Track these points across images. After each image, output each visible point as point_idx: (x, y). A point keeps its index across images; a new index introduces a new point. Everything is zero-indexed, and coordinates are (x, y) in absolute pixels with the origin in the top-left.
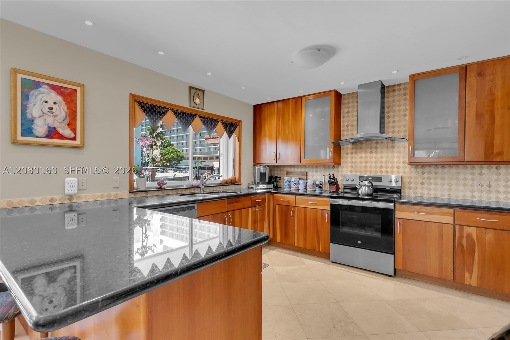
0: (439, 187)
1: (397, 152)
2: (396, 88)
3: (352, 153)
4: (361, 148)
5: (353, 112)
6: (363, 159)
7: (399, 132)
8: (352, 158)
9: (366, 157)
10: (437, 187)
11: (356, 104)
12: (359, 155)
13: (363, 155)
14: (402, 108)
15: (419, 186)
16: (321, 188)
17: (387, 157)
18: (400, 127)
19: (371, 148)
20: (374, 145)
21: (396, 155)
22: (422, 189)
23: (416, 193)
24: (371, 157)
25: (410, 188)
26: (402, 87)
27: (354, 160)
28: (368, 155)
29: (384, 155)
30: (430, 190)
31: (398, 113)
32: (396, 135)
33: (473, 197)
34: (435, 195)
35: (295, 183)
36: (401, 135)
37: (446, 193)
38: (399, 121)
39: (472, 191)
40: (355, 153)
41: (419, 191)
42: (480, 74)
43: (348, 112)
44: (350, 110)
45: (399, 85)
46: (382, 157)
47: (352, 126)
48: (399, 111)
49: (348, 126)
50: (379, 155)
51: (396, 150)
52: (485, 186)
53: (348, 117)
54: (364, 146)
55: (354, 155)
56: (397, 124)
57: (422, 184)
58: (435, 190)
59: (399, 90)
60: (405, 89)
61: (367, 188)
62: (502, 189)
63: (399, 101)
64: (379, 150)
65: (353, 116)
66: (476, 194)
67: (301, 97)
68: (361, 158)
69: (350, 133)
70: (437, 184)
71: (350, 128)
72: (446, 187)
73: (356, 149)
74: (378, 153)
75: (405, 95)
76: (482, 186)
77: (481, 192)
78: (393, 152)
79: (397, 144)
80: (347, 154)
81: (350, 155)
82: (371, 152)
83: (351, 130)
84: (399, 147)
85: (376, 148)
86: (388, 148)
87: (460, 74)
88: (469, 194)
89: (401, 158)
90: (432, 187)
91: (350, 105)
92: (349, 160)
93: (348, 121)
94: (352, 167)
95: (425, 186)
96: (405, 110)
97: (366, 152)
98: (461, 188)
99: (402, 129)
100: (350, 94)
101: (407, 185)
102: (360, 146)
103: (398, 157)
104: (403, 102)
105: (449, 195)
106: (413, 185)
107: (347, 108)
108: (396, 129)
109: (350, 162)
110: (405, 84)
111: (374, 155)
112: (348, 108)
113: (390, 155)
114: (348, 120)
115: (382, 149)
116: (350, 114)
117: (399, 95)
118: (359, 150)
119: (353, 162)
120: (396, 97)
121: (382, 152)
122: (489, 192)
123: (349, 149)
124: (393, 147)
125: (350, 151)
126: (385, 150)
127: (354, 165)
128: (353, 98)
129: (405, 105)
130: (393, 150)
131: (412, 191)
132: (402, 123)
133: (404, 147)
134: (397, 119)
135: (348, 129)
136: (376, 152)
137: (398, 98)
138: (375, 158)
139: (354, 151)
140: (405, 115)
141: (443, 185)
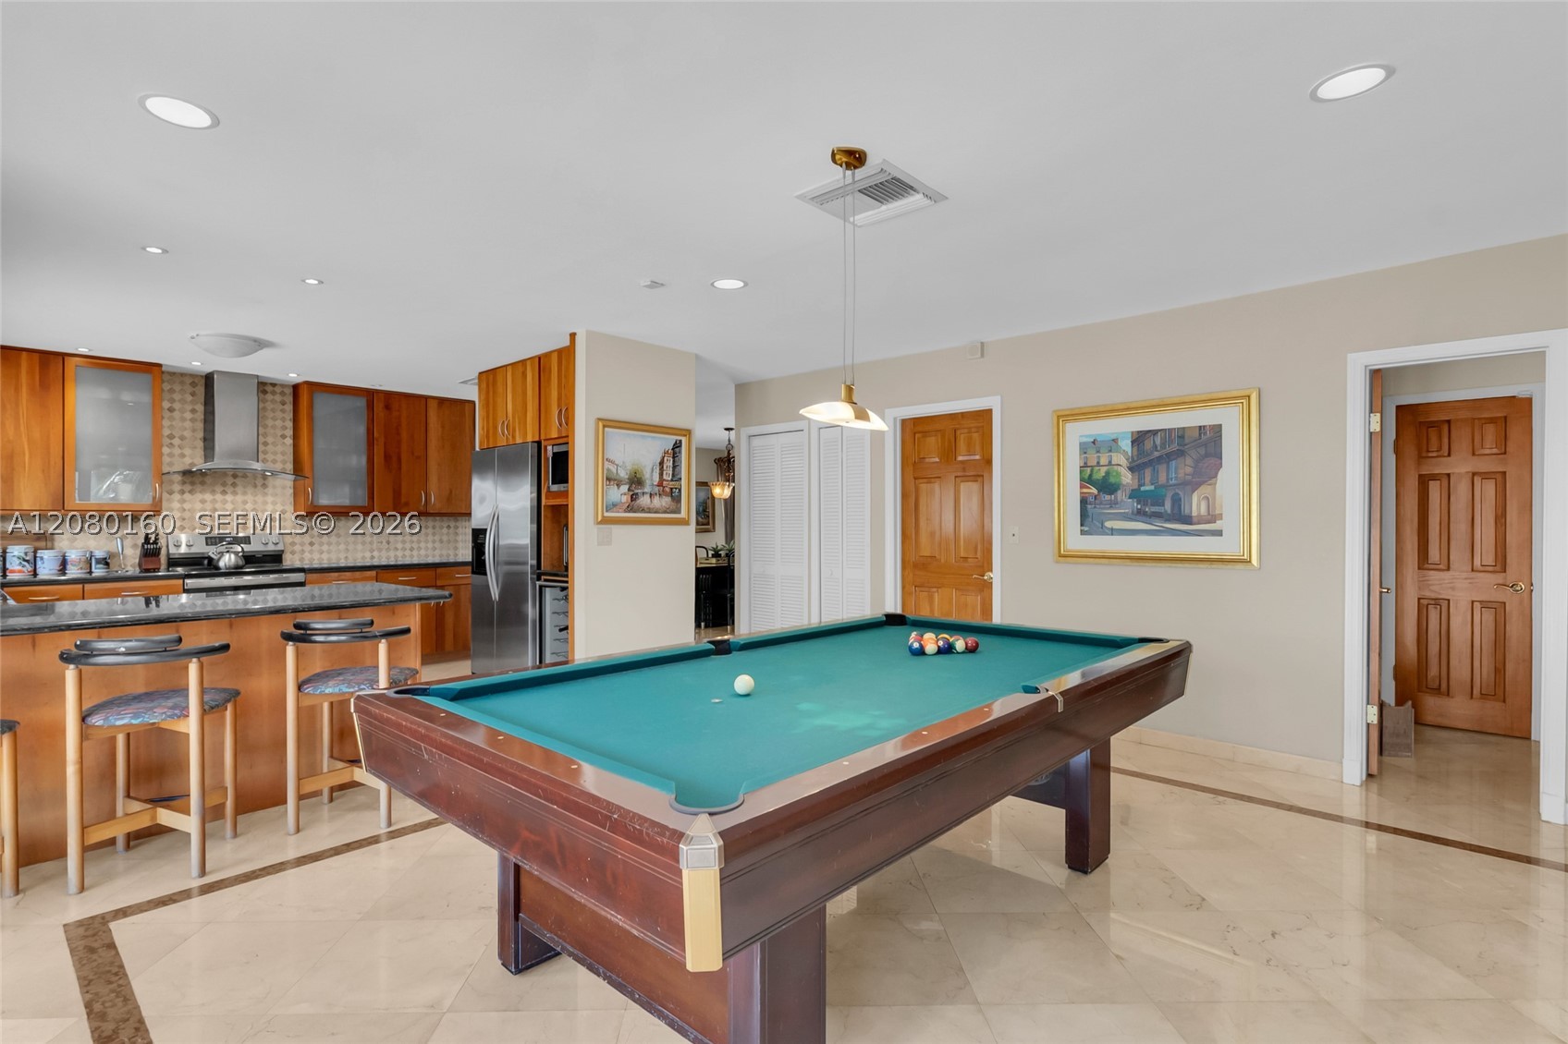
0: (333, 548)
1: (272, 495)
2: (269, 388)
3: (182, 492)
4: (203, 483)
5: (183, 411)
6: (208, 504)
7: (274, 461)
8: (183, 501)
9: (214, 501)
10: (331, 548)
11: (189, 398)
12: (199, 496)
13: (208, 496)
14: (279, 423)
15: (307, 548)
16: (107, 564)
17: (255, 502)
18: (275, 453)
19: (224, 484)
20: (230, 480)
21: (270, 499)
22: (311, 552)
23: (302, 560)
24: (225, 502)
25: (293, 553)
26: (278, 389)
27: (187, 506)
28: (219, 497)
29: (249, 498)
30: (322, 552)
31: (272, 431)
32: (270, 466)
33: (373, 557)
34: (329, 559)
35: (24, 560)
36: (278, 467)
37: (342, 556)
38: (274, 444)
39: (372, 551)
40: (190, 492)
41: (307, 555)
42: (387, 407)
43: (171, 410)
44: (177, 406)
45: (274, 385)
46: (245, 502)
47: (182, 438)
48: (274, 427)
49: (171, 437)
50: (239, 498)
51: (270, 490)
52: (384, 542)
53: (171, 419)
54: (208, 480)
55: (187, 496)
56: (270, 448)
57: (311, 544)
58: (329, 552)
59: (274, 393)
60: (282, 393)
61: (233, 556)
62: (400, 546)
63: (273, 411)
64: (239, 489)
65: (183, 420)
66: (376, 554)
67: (63, 356)
68: (203, 502)
69: (177, 451)
70: (331, 544)
71: (176, 441)
72: (342, 547)
73: (193, 483)
74: (237, 494)
75: (283, 403)
76: (382, 542)
77: (380, 550)
78: (266, 494)
79: (271, 482)
80: (171, 493)
81: (177, 496)
82: (224, 493)
83: (179, 446)
84: (274, 487)
85: (234, 485)
86: (255, 486)
87: (367, 401)
88: (368, 555)
89: (279, 505)
90: (325, 548)
91: (177, 396)
92: (176, 505)
93: (171, 427)
94: (184, 519)
95: (316, 547)
96: (284, 428)
97: (213, 492)
98: (360, 547)
99: (279, 457)
100: (174, 373)
101: (289, 549)
102: (201, 479)
103: (274, 503)
104: (279, 414)
105: (346, 557)
106: (297, 548)
107: (168, 401)
108: (270, 457)
109: (178, 510)
110: (283, 386)
111: (229, 497)
112: (172, 401)
113: (260, 498)
114: (171, 425)
115: (244, 487)
116: (176, 414)
117: (273, 401)
118: (199, 487)
119: (184, 510)
120: (269, 403)
121: (245, 493)
122: (388, 550)
123: (176, 485)
124: (264, 486)
125: (177, 487)
126: (250, 490)
127: (187, 515)
128: (182, 383)
129: (283, 420)
130: (266, 490)
131: (297, 557)
132: (279, 448)
133: (284, 487)
134: (270, 440)
135: (171, 444)
136: (235, 493)
137: (272, 406)
138: (232, 503)
139: (187, 487)
140: (284, 437)
141: (338, 544)
